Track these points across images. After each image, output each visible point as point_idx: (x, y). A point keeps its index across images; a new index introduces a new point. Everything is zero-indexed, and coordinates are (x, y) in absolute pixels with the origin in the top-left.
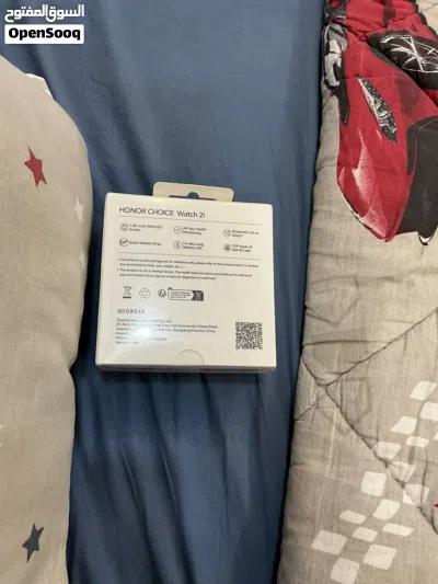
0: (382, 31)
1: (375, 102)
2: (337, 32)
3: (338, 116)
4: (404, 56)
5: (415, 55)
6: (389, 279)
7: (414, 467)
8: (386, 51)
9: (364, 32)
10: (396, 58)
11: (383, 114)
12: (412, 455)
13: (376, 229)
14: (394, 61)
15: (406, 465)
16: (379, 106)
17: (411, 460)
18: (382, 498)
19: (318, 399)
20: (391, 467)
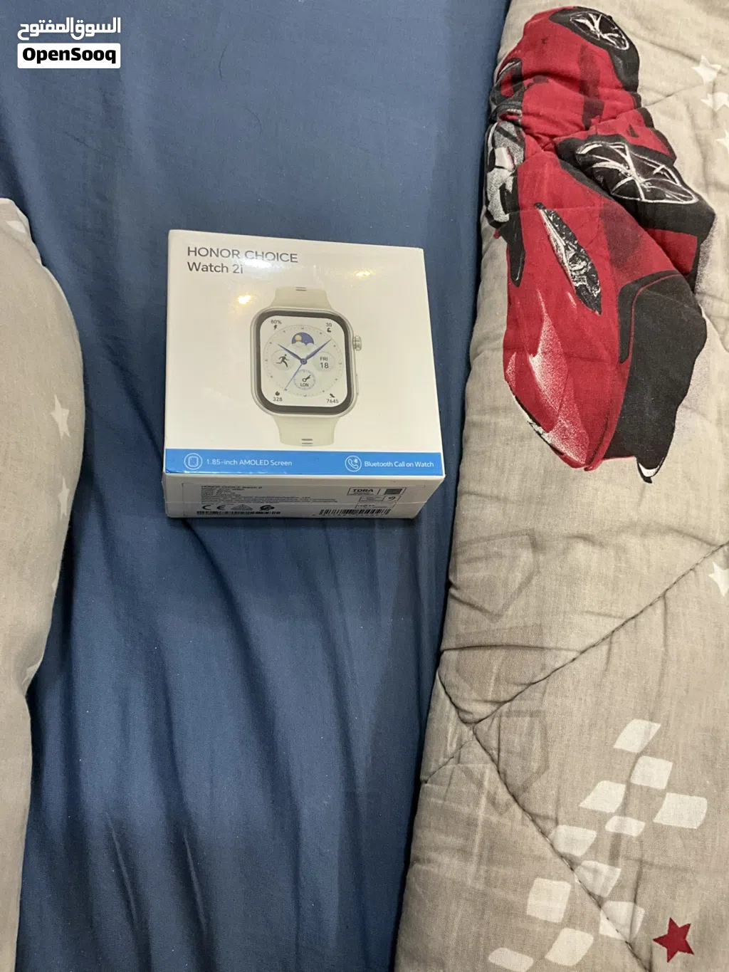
1: (566, 248)
2: (507, 134)
3: (504, 269)
4: (614, 175)
5: (631, 173)
6: (586, 538)
7: (618, 870)
8: (585, 168)
9: (552, 137)
10: (601, 179)
12: (615, 850)
13: (569, 453)
14: (597, 183)
15: (604, 868)
17: (613, 858)
18: (562, 925)
19: (461, 746)
20: (579, 869)
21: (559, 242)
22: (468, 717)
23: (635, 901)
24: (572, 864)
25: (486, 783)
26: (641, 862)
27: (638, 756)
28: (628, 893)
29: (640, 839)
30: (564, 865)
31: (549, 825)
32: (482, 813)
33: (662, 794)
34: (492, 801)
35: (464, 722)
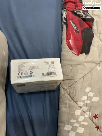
0: (75, 10)
1: (74, 25)
2: (65, 10)
4: (80, 15)
5: (82, 14)
6: (79, 64)
7: (87, 108)
8: (76, 14)
9: (71, 10)
10: (78, 15)
11: (75, 28)
12: (86, 105)
13: (75, 53)
14: (78, 16)
15: (85, 107)
16: (75, 26)
18: (80, 116)
19: (64, 93)
20: (82, 108)
21: (73, 24)
22: (65, 89)
23: (90, 112)
24: (81, 107)
25: (68, 98)
26: (90, 106)
27: (89, 92)
28: (89, 111)
29: (90, 103)
30: (80, 108)
31: (77, 102)
32: (68, 102)
33: (93, 97)
34: (69, 100)
35: (64, 90)
